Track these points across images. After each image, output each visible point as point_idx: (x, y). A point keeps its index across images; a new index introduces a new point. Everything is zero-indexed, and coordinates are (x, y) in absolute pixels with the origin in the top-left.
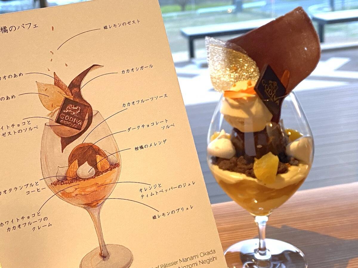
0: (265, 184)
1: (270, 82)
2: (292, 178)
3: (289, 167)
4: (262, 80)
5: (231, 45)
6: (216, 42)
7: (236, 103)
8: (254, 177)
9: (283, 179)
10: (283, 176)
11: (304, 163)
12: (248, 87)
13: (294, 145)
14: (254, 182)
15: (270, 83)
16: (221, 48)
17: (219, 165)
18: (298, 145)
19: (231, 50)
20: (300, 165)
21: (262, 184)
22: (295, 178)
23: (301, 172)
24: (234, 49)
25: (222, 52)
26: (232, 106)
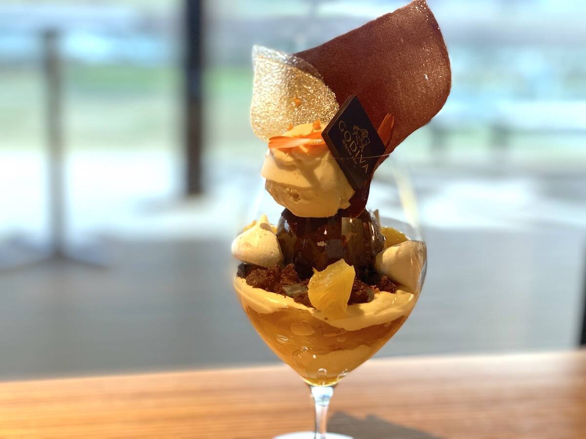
0: (326, 319)
1: (356, 127)
2: (378, 311)
3: (377, 292)
4: (338, 121)
5: (294, 60)
6: (270, 54)
7: (288, 159)
8: (308, 304)
9: (361, 313)
10: (363, 306)
11: (407, 289)
12: (312, 131)
13: (389, 254)
14: (307, 312)
15: (356, 130)
16: (278, 64)
17: (247, 277)
18: (397, 253)
19: (294, 69)
20: (398, 291)
21: (320, 317)
22: (385, 313)
23: (396, 304)
24: (300, 69)
25: (279, 70)
26: (281, 165)
